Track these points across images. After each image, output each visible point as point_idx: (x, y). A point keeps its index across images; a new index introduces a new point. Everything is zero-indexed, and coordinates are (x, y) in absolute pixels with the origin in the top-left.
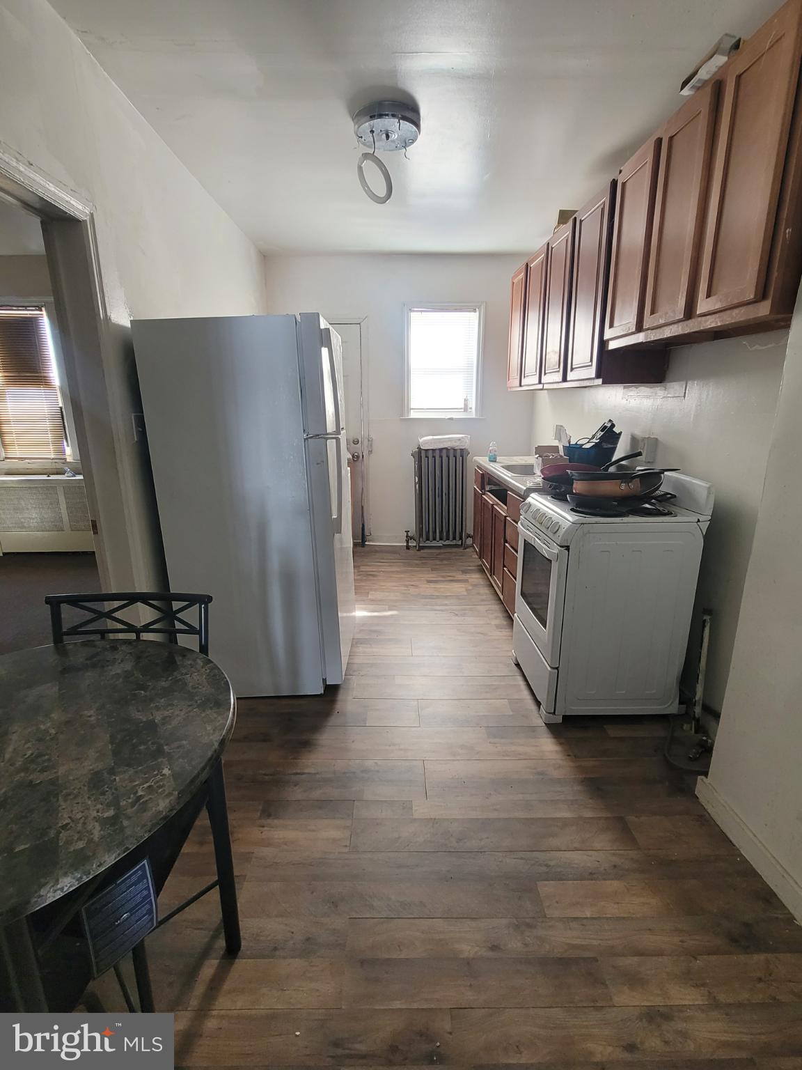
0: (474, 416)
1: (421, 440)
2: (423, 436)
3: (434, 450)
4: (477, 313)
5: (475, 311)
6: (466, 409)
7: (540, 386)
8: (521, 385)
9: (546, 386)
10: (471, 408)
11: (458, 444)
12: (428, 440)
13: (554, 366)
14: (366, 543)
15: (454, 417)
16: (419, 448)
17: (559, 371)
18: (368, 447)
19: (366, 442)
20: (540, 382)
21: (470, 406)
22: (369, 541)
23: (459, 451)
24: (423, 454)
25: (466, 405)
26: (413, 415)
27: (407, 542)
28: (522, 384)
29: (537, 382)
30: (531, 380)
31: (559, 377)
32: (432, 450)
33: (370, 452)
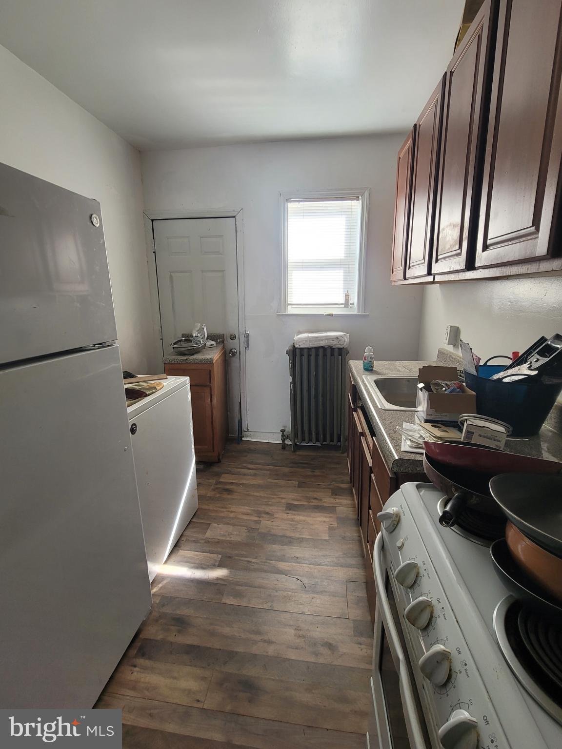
0: (356, 312)
1: (296, 338)
2: (300, 333)
3: (309, 349)
4: (360, 202)
5: (357, 198)
6: (347, 304)
7: (430, 278)
8: (405, 279)
9: (438, 278)
10: (352, 304)
11: (335, 343)
12: (303, 338)
13: (452, 246)
14: (243, 439)
15: (334, 313)
16: (294, 347)
17: (459, 254)
18: (244, 343)
19: (242, 339)
20: (429, 273)
21: (351, 301)
22: (247, 436)
23: (337, 350)
24: (298, 352)
25: (347, 301)
26: (291, 310)
27: (283, 441)
28: (407, 276)
29: (426, 273)
30: (418, 271)
31: (460, 262)
32: (308, 348)
33: (247, 348)
